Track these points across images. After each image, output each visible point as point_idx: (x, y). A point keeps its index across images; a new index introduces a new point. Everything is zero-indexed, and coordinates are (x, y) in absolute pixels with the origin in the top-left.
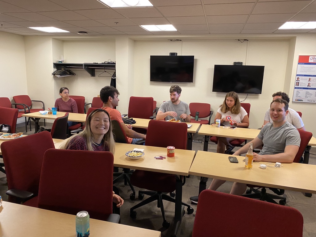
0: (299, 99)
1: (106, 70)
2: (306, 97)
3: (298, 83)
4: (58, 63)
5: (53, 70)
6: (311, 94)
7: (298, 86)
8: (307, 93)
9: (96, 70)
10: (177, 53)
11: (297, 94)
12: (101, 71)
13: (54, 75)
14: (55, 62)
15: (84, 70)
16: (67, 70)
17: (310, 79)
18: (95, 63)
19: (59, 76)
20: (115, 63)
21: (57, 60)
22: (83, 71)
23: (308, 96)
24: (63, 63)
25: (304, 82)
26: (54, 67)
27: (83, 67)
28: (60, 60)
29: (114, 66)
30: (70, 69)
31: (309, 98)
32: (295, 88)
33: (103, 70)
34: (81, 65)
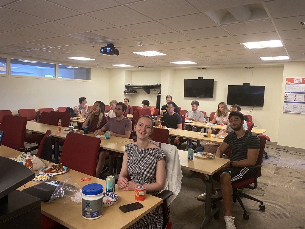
0: (289, 110)
1: (155, 90)
2: (293, 109)
3: (287, 98)
5: (125, 89)
6: (297, 107)
7: (287, 100)
8: (294, 106)
9: (150, 90)
10: (203, 78)
11: (286, 107)
12: (153, 90)
13: (125, 93)
14: (126, 85)
15: (142, 89)
16: (133, 90)
17: (296, 95)
18: (149, 85)
19: (127, 93)
20: (160, 85)
21: (127, 84)
23: (295, 108)
24: (131, 85)
25: (291, 98)
27: (142, 88)
28: (129, 84)
29: (160, 87)
30: (135, 89)
31: (296, 110)
32: (285, 102)
34: (141, 86)
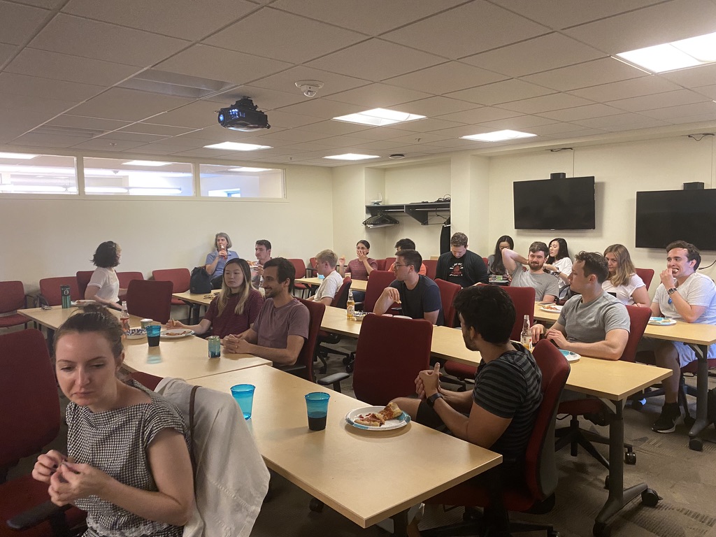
1: (438, 213)
4: (372, 205)
5: (365, 216)
9: (429, 214)
10: (564, 174)
13: (365, 224)
14: (369, 204)
15: (407, 214)
16: (386, 217)
18: (423, 202)
19: (371, 226)
20: (450, 201)
21: (371, 201)
22: (405, 216)
24: (381, 204)
26: (367, 213)
27: (405, 210)
28: (376, 201)
29: (448, 206)
30: (389, 214)
33: (434, 213)
34: (401, 207)
